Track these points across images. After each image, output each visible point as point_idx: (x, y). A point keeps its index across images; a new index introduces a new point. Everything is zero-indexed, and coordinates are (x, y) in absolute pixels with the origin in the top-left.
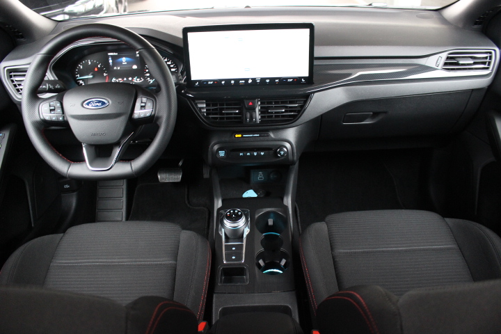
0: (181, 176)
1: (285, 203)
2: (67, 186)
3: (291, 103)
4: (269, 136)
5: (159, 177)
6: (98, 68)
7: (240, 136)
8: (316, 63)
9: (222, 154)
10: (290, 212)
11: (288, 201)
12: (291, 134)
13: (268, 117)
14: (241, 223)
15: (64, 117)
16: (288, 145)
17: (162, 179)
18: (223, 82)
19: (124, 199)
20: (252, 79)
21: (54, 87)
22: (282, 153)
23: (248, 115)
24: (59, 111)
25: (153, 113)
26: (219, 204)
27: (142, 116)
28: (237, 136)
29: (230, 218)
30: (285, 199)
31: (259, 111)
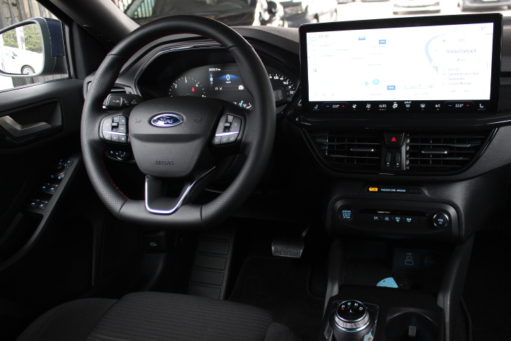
0: (301, 251)
1: (440, 303)
2: (153, 244)
3: (460, 141)
4: (421, 193)
5: (273, 248)
6: (195, 87)
7: (376, 189)
8: (503, 82)
9: (347, 214)
10: (447, 320)
11: (445, 302)
12: (458, 193)
13: (422, 162)
14: (362, 324)
15: (127, 137)
16: (452, 211)
17: (276, 251)
18: (354, 106)
19: (226, 273)
20: (398, 102)
21: (130, 103)
22: (441, 220)
23: (389, 157)
24: (122, 128)
25: (239, 137)
26: (333, 290)
27: (224, 140)
28: (371, 189)
29: (344, 314)
30: (440, 298)
31: (407, 152)
